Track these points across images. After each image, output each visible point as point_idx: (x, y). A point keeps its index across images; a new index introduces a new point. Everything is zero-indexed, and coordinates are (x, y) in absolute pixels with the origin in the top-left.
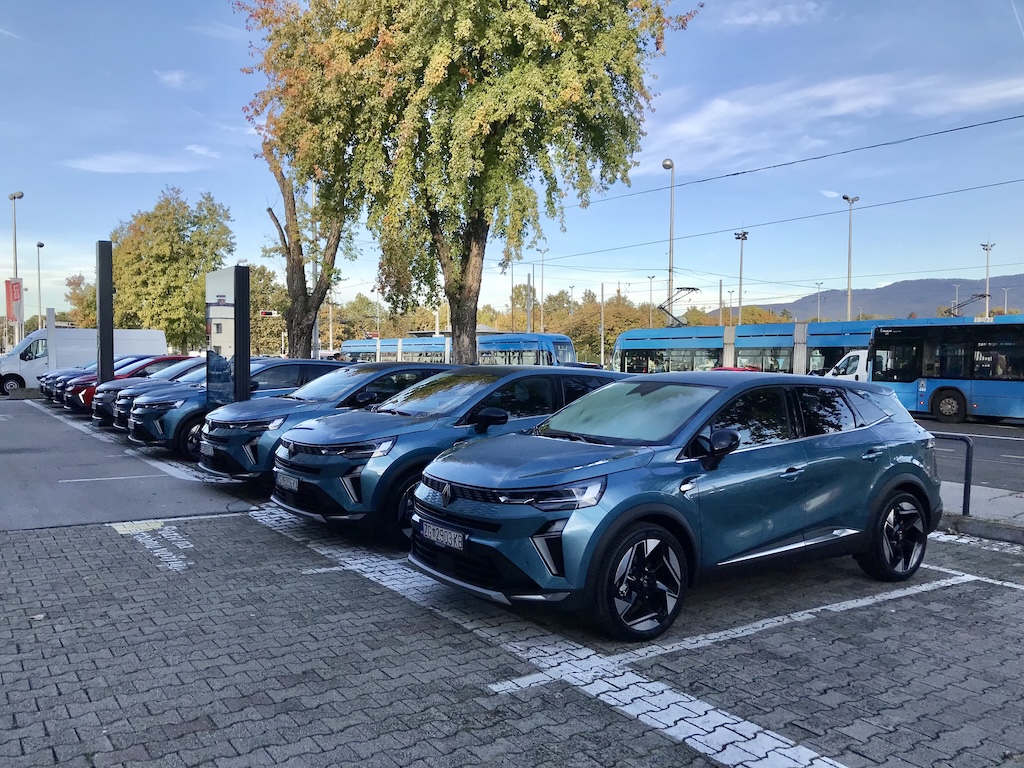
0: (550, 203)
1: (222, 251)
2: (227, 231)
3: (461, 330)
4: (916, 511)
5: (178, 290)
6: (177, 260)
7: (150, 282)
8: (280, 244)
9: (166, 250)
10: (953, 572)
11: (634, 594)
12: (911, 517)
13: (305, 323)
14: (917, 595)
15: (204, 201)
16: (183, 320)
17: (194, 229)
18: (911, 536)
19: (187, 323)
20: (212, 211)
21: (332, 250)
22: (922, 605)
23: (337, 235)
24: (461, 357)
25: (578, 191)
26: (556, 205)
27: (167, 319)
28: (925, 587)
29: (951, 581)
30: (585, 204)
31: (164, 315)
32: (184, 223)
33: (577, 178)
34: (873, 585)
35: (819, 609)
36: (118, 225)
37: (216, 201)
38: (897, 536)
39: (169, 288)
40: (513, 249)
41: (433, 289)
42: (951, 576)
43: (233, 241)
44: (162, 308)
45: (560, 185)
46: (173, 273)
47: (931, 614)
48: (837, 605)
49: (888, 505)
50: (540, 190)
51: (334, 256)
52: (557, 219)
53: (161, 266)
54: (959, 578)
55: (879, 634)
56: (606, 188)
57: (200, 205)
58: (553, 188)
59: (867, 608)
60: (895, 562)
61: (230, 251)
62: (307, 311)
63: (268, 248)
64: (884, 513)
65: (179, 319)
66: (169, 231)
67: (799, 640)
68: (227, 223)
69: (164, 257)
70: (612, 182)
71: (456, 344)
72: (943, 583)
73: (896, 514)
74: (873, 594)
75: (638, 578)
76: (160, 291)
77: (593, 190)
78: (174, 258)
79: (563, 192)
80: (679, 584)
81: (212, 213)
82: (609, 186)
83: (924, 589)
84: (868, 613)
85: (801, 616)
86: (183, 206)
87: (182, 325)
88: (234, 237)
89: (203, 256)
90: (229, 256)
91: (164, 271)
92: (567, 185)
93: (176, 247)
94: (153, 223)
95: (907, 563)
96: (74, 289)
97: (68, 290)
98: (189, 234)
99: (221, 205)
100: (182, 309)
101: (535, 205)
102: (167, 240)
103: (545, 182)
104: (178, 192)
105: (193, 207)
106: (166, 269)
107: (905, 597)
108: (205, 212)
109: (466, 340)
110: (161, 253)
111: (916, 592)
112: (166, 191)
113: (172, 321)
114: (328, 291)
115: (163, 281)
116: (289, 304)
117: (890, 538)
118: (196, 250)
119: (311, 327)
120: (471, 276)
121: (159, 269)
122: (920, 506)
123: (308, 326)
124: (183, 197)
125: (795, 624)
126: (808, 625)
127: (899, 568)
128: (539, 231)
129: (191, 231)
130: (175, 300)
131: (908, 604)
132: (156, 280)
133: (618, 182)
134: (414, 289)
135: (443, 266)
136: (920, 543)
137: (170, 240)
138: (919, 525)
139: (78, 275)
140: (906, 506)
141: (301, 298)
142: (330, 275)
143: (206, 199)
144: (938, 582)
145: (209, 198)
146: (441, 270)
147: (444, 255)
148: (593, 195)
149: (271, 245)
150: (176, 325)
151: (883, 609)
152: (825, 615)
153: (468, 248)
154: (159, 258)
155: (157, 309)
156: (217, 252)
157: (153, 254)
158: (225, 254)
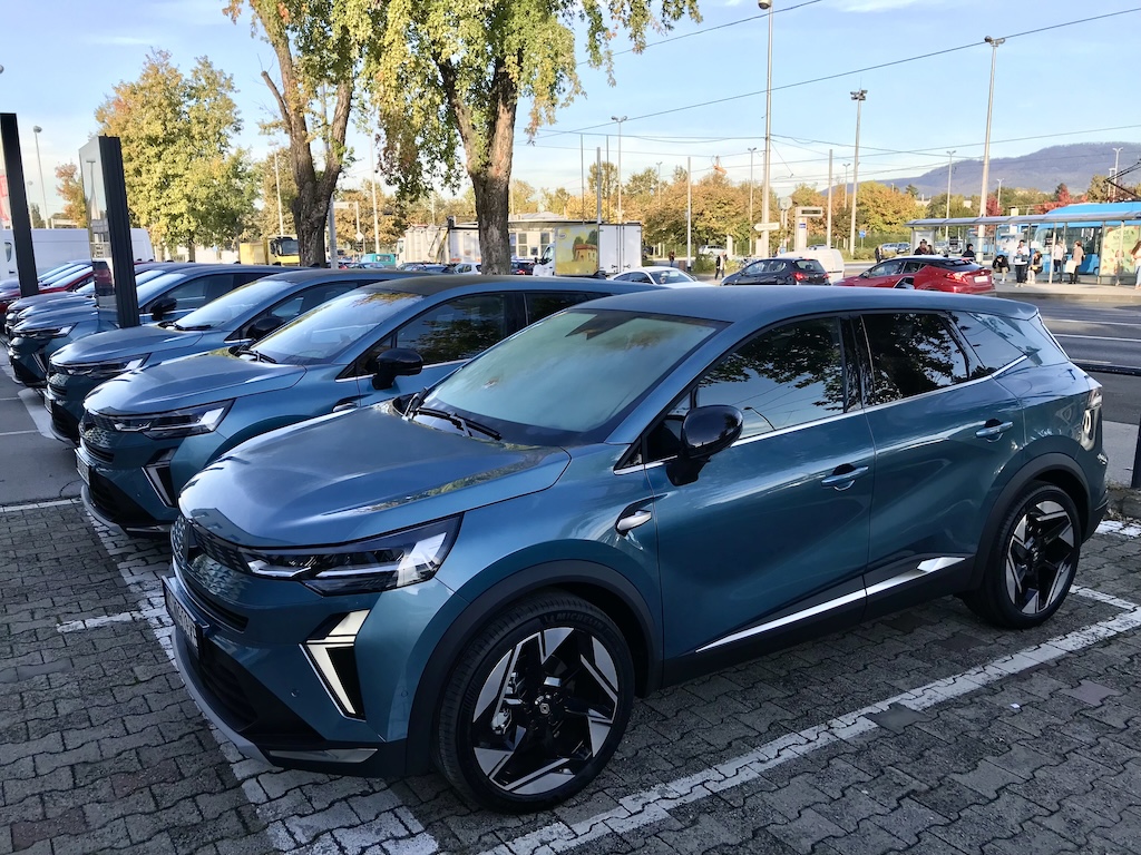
0: (594, 48)
1: (227, 130)
2: (230, 105)
3: (489, 220)
4: (1065, 514)
5: (177, 180)
6: (173, 142)
7: (143, 170)
8: (281, 118)
9: (157, 129)
10: (1118, 602)
11: (521, 731)
12: (1057, 524)
13: (315, 215)
14: (1058, 661)
15: (200, 67)
16: (186, 216)
17: (192, 103)
18: (1053, 554)
19: (191, 220)
20: (213, 80)
21: (340, 124)
22: (1066, 691)
23: (345, 103)
24: (491, 255)
25: (630, 30)
26: (602, 50)
27: (167, 215)
28: (1073, 642)
29: (1116, 625)
30: (640, 48)
31: (164, 210)
32: (179, 96)
33: (628, 12)
34: (985, 638)
35: (883, 706)
36: (104, 101)
37: (216, 68)
38: (1029, 554)
39: (167, 177)
40: (543, 110)
41: (451, 167)
42: (1115, 612)
43: (239, 117)
44: (160, 202)
45: (607, 22)
46: (171, 158)
47: (1081, 713)
48: (918, 691)
49: (1018, 509)
50: (581, 29)
51: (344, 130)
52: (604, 68)
53: (155, 150)
54: (1128, 616)
55: (986, 777)
56: (670, 27)
57: (195, 72)
58: (597, 27)
59: (971, 698)
60: (1023, 599)
61: (237, 129)
62: (317, 201)
63: (266, 123)
64: (1009, 523)
65: (182, 215)
66: (160, 105)
67: (837, 795)
68: (231, 95)
69: (157, 138)
70: (676, 17)
71: (483, 238)
72: (1103, 629)
73: (1031, 520)
74: (984, 660)
75: (529, 699)
76: (156, 180)
77: (649, 28)
78: (169, 140)
79: (611, 31)
80: (615, 698)
81: (213, 83)
82: (673, 23)
83: (1070, 647)
84: (971, 713)
85: (852, 726)
86: (175, 73)
87: (185, 221)
88: (239, 112)
89: (203, 137)
90: (235, 135)
91: (159, 156)
92: (615, 21)
93: (169, 125)
94: (140, 96)
95: (1043, 597)
96: (66, 181)
97: (60, 182)
98: (187, 110)
99: (221, 72)
100: (182, 202)
101: (570, 49)
102: (158, 118)
103: (587, 18)
104: (166, 56)
105: (187, 75)
106: (161, 153)
107: (1038, 668)
108: (203, 82)
109: (495, 233)
110: (153, 134)
111: (1057, 653)
112: (151, 55)
113: (174, 218)
114: (341, 175)
115: (158, 167)
116: (296, 192)
117: (1017, 560)
118: (196, 129)
119: (323, 221)
120: (498, 149)
121: (153, 153)
122: (1071, 503)
123: (319, 219)
124: (173, 63)
125: (836, 750)
126: (861, 750)
127: (1031, 608)
128: (577, 84)
129: (188, 105)
130: (175, 191)
131: (1042, 686)
132: (151, 167)
133: (686, 17)
134: (426, 167)
135: (465, 138)
136: (1067, 563)
137: (162, 116)
138: (1067, 536)
139: (69, 164)
140: (1050, 509)
141: (309, 185)
142: (340, 155)
143: (203, 65)
144: (1094, 629)
145: (206, 64)
146: (461, 142)
147: (465, 121)
148: (649, 33)
149: (270, 120)
150: (178, 221)
151: (998, 701)
152: (895, 722)
153: (494, 114)
154: (152, 141)
155: (154, 203)
156: (221, 131)
157: (143, 135)
158: (230, 134)
